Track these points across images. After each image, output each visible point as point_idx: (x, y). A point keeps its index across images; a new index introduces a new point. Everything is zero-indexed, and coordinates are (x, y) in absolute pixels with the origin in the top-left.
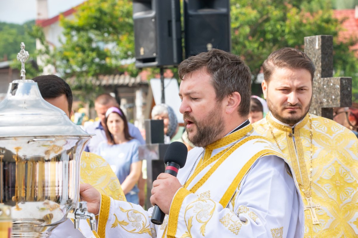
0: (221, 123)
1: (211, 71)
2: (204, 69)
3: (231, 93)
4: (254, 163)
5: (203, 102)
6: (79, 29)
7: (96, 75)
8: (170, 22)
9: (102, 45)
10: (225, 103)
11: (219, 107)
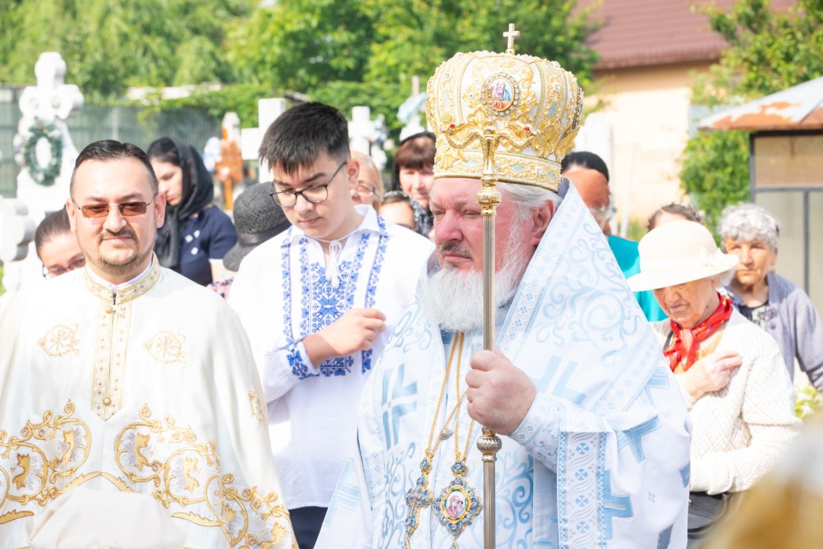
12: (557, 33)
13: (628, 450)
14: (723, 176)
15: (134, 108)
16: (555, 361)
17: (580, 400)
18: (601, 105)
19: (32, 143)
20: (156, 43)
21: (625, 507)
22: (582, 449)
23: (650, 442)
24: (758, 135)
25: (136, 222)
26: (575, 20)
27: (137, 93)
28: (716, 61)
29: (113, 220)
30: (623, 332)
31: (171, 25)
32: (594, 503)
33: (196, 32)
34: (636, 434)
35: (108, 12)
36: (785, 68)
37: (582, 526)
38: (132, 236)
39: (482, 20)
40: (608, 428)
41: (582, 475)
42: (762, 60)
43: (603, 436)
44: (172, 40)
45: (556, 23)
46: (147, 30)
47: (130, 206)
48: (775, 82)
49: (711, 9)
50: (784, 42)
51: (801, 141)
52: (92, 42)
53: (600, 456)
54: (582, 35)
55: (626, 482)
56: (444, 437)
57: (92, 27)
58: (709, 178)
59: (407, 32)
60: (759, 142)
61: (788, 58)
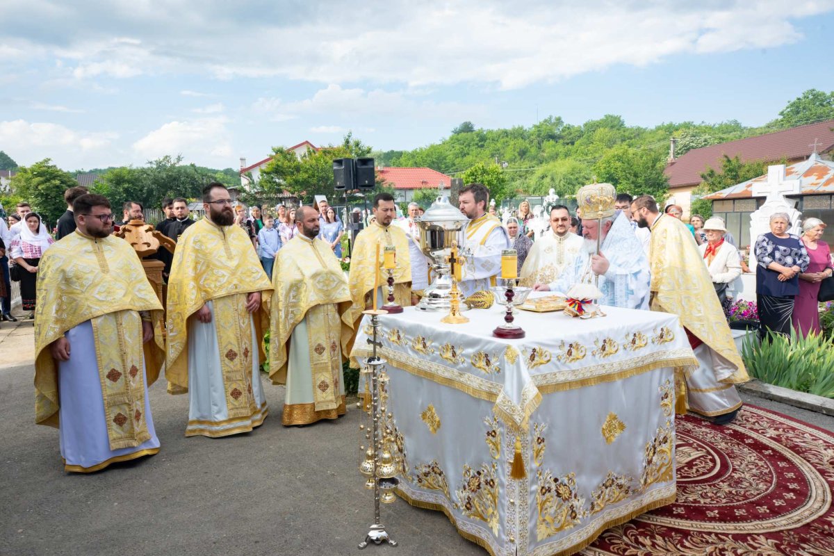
0: (476, 213)
1: (473, 192)
2: (470, 191)
3: (480, 201)
4: (493, 230)
5: (470, 204)
6: (268, 173)
7: (275, 193)
8: (350, 171)
9: (277, 180)
10: (478, 204)
11: (476, 207)
12: (660, 180)
13: (633, 278)
14: (703, 210)
15: (566, 199)
16: (614, 256)
17: (620, 266)
18: (670, 195)
19: (548, 207)
20: (570, 186)
21: (632, 292)
22: (621, 278)
23: (639, 276)
24: (714, 200)
25: (565, 223)
26: (664, 177)
27: (567, 196)
28: (698, 185)
29: (560, 223)
30: (631, 248)
31: (574, 182)
32: (624, 291)
33: (579, 183)
34: (636, 274)
35: (561, 180)
36: (719, 185)
37: (621, 297)
38: (564, 226)
39: (643, 178)
40: (628, 273)
41: (621, 284)
42: (714, 184)
43: (627, 275)
44: (574, 185)
45: (660, 178)
46: (569, 184)
47: (564, 219)
48: (716, 189)
49: (701, 173)
50: (719, 180)
51: (725, 202)
52: (558, 186)
53: (626, 280)
54: (666, 180)
55: (632, 287)
56: (587, 273)
57: (557, 183)
58: (700, 211)
59: (626, 181)
60: (714, 202)
61: (720, 183)
